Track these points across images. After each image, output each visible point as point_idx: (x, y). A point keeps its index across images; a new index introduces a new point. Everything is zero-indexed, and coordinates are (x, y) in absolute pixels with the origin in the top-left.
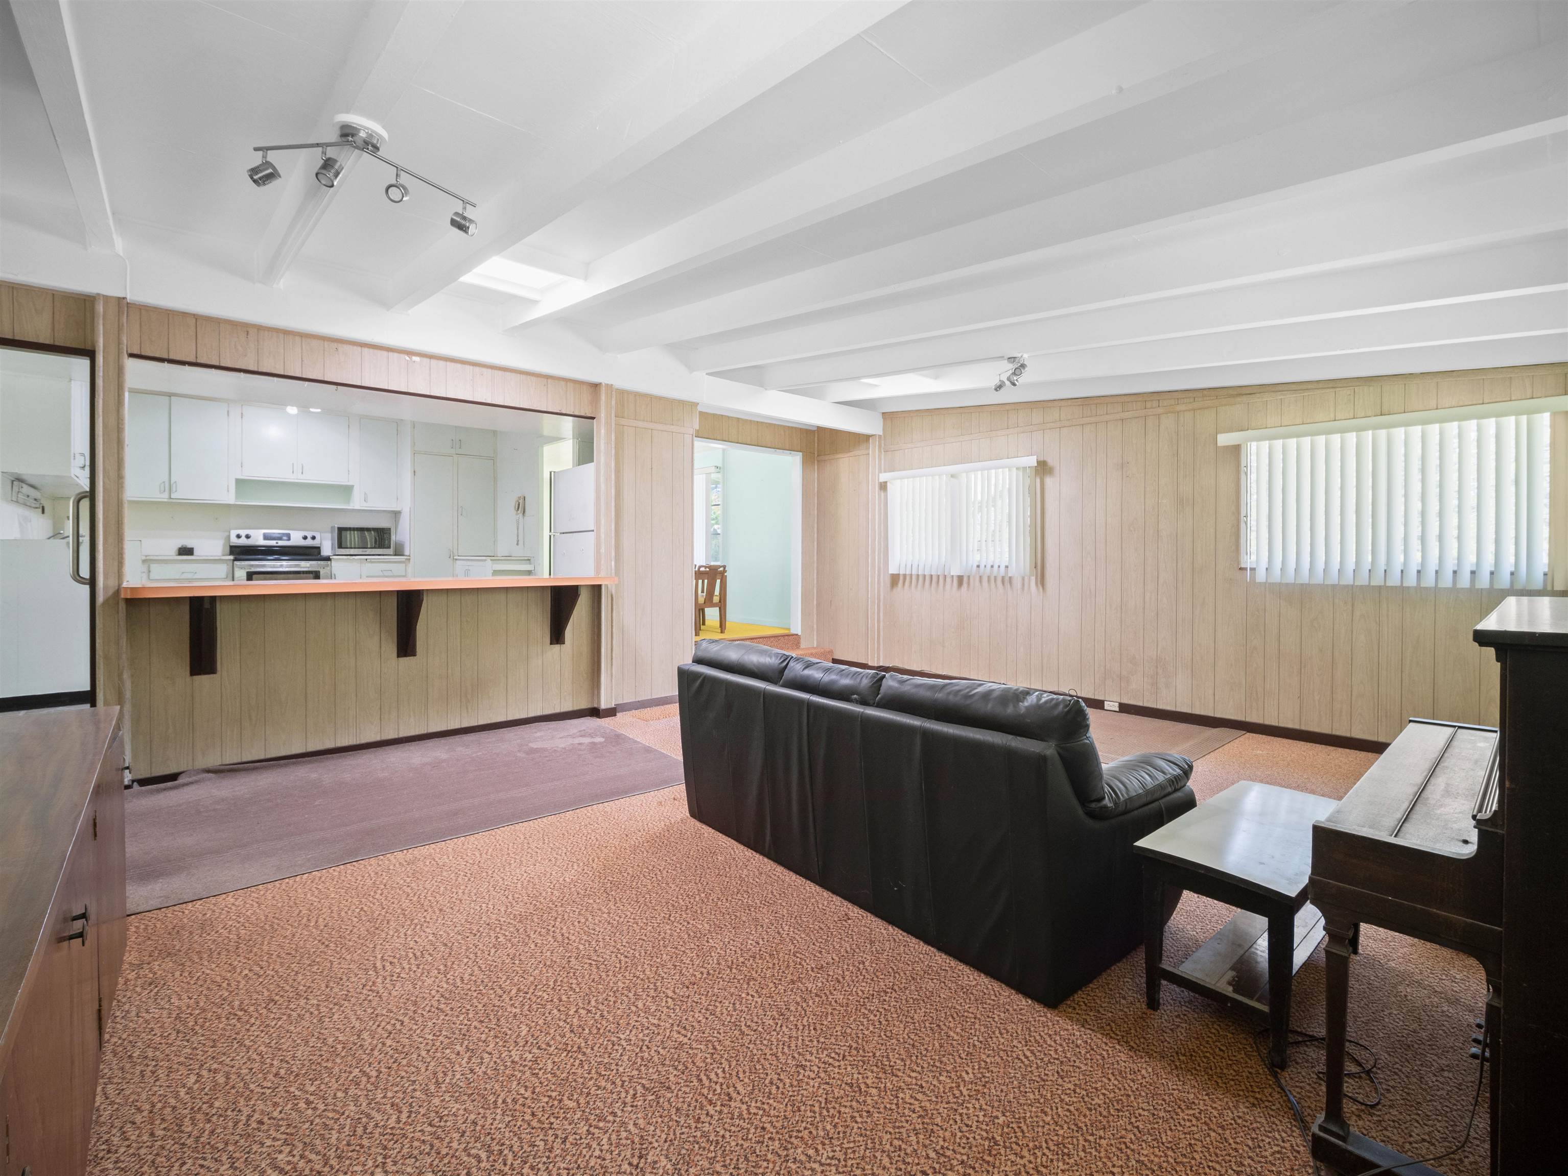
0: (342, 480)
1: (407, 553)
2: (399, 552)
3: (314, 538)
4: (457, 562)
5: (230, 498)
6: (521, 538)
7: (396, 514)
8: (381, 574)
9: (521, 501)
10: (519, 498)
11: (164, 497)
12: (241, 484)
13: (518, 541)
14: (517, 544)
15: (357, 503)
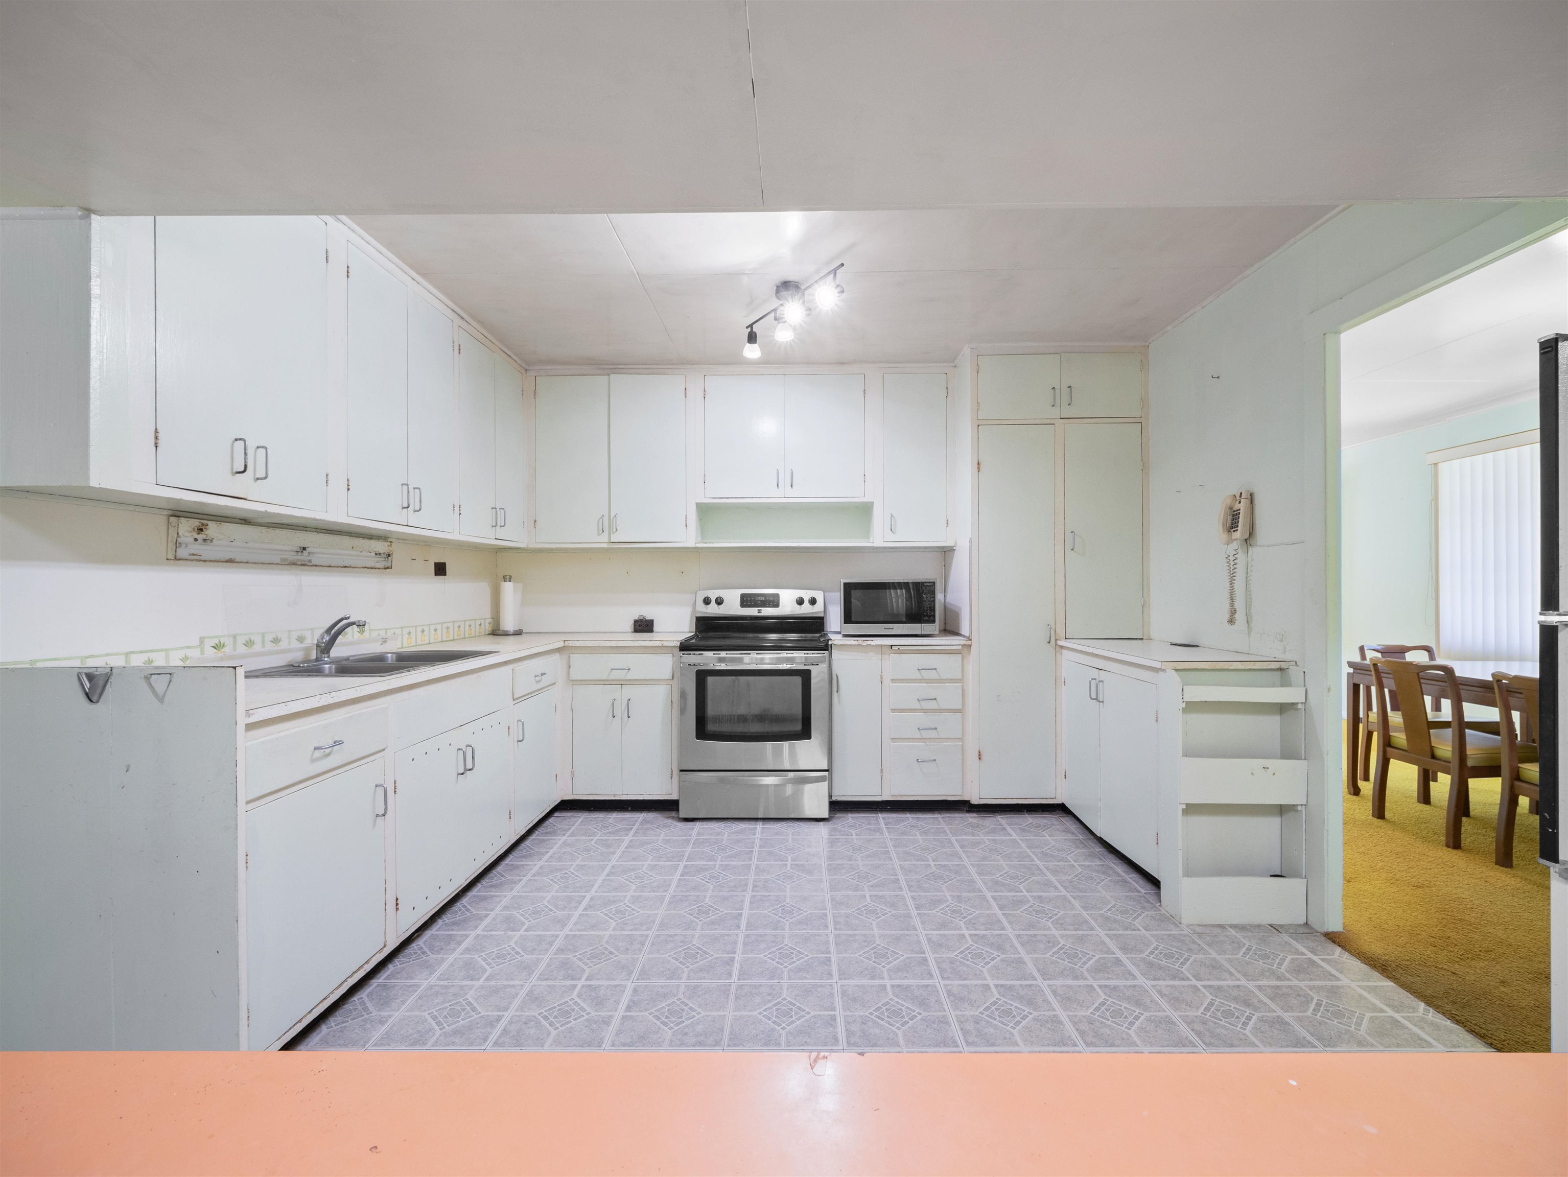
0: (853, 494)
1: (965, 630)
2: (950, 629)
3: (813, 601)
4: (1064, 651)
5: (689, 537)
6: (1239, 605)
7: (946, 553)
8: (918, 676)
9: (1243, 507)
10: (1237, 498)
11: (601, 541)
12: (705, 511)
13: (1233, 612)
14: (1231, 621)
15: (879, 537)
